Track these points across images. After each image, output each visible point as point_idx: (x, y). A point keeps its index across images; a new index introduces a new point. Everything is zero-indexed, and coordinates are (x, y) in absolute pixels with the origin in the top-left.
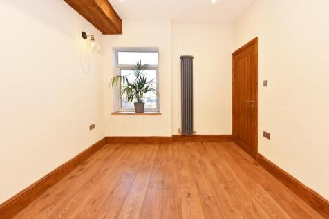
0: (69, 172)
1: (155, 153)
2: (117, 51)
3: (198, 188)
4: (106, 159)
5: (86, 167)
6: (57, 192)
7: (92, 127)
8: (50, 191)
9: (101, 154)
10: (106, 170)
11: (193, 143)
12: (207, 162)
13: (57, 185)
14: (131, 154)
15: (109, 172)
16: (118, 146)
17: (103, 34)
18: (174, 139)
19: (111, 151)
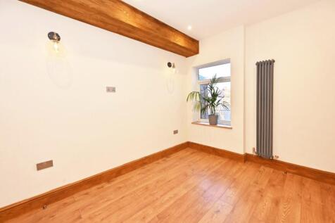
0: (158, 159)
1: (219, 166)
2: (197, 69)
3: (232, 211)
4: (181, 159)
5: (168, 159)
6: (148, 168)
7: (176, 132)
8: (146, 166)
9: (181, 154)
10: (177, 165)
11: (272, 170)
12: (270, 195)
13: (150, 165)
14: (200, 160)
15: (177, 167)
16: (195, 151)
17: (187, 57)
18: (247, 158)
19: (188, 153)
